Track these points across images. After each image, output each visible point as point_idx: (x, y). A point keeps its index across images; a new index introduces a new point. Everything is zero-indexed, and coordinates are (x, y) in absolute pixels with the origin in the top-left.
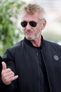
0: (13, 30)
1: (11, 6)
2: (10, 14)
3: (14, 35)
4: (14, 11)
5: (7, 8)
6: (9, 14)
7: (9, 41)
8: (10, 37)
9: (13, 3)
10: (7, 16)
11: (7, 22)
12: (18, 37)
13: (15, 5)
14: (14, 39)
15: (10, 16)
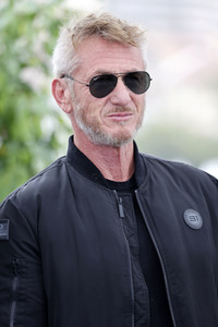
0: (34, 116)
1: (25, 28)
2: (23, 59)
3: (37, 138)
4: (37, 47)
5: (12, 34)
6: (17, 55)
7: (18, 160)
8: (22, 145)
9: (32, 17)
10: (12, 66)
11: (11, 88)
12: (51, 144)
13: (40, 22)
14: (37, 150)
15: (23, 66)
